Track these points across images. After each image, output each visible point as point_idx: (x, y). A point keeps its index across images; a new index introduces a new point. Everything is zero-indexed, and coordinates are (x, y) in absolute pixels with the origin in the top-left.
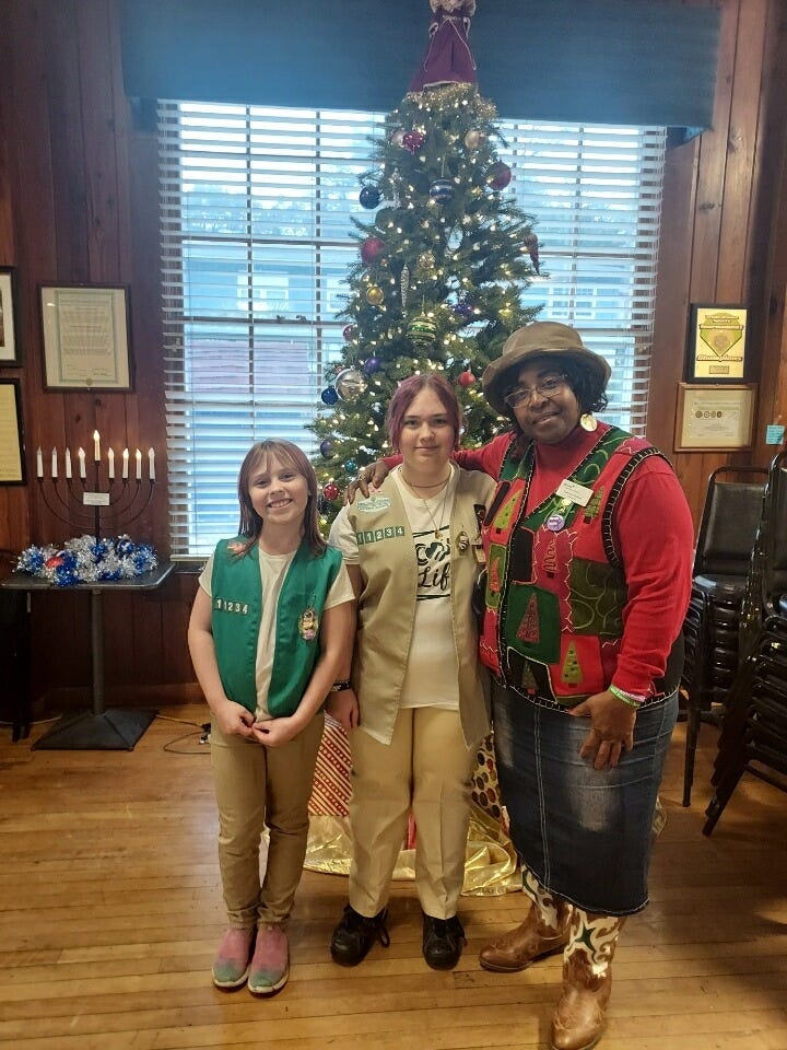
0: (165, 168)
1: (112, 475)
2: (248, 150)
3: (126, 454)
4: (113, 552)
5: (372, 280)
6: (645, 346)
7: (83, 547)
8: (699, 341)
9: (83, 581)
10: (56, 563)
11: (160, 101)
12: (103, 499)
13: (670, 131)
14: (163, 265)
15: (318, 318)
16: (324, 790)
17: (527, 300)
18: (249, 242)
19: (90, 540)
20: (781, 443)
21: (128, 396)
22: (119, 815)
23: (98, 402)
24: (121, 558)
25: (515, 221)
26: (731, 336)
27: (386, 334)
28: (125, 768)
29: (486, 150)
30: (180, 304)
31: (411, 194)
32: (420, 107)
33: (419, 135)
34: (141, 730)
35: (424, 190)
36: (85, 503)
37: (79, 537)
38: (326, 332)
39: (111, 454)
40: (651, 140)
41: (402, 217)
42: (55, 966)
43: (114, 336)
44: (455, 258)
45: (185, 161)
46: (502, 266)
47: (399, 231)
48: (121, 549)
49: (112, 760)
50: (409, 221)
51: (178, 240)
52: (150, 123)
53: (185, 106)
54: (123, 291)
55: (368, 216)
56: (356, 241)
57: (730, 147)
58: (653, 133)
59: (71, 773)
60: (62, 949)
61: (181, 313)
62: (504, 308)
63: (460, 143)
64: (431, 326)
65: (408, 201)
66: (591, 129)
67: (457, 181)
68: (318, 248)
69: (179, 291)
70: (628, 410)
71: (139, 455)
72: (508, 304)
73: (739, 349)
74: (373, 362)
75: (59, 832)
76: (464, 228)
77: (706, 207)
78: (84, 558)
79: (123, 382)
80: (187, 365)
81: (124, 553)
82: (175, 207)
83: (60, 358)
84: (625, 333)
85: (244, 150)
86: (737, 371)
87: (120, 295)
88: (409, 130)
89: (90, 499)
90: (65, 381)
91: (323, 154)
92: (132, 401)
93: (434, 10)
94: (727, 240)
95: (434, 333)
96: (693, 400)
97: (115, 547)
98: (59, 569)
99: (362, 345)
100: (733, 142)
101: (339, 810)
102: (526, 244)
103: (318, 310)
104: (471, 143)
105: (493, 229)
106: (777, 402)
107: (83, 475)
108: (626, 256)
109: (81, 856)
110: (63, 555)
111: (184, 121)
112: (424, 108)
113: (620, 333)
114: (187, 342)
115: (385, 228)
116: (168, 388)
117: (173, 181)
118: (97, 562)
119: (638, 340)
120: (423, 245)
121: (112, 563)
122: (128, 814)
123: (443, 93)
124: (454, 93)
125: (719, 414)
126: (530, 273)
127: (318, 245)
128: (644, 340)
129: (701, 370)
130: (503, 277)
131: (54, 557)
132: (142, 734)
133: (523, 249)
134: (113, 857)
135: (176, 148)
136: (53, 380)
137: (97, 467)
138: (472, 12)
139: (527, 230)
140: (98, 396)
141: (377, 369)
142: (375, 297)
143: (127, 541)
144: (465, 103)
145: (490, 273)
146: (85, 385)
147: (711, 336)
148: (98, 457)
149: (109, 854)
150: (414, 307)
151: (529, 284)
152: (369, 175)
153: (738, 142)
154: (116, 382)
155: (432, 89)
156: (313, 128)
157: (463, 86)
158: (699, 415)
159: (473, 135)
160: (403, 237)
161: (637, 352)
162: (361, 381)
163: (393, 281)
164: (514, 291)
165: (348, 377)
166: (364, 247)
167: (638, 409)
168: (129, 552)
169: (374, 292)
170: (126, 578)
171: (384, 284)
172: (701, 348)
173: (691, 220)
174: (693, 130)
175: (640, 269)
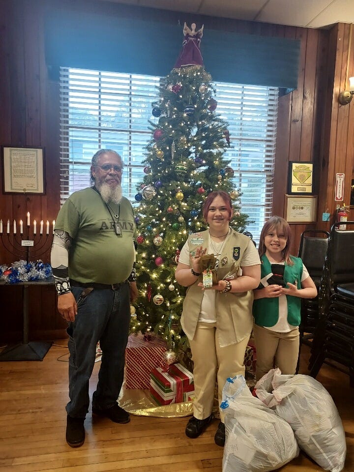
0: (62, 96)
1: (35, 232)
2: (100, 90)
3: (42, 223)
4: (35, 268)
5: (158, 147)
6: (271, 179)
7: (20, 266)
8: (293, 177)
9: (21, 281)
10: (8, 273)
11: (61, 68)
12: (31, 243)
13: (279, 89)
14: (60, 139)
15: (130, 164)
16: (135, 377)
17: (225, 158)
18: (100, 130)
19: (24, 262)
20: (329, 220)
21: (43, 197)
22: (38, 392)
23: (28, 199)
24: (38, 270)
25: (220, 124)
26: (306, 175)
27: (165, 171)
28: (40, 369)
29: (208, 94)
30: (68, 156)
31: (175, 111)
32: (179, 74)
33: (179, 86)
34: (46, 352)
35: (181, 109)
36: (22, 245)
37: (18, 261)
38: (134, 170)
39: (35, 223)
40: (272, 92)
41: (171, 121)
42: (11, 466)
43: (37, 170)
44: (195, 139)
45: (71, 94)
46: (214, 143)
47: (171, 127)
48: (38, 266)
49: (34, 365)
50: (175, 123)
51: (68, 128)
52: (56, 77)
53: (71, 70)
54: (41, 150)
55: (156, 120)
56: (151, 131)
57: (304, 97)
58: (273, 90)
59: (13, 372)
60: (14, 458)
61: (68, 160)
62: (216, 160)
63: (197, 90)
64: (185, 168)
65: (173, 114)
66: (247, 87)
67: (196, 106)
68: (130, 133)
69: (68, 150)
70: (263, 206)
71: (48, 223)
72: (218, 159)
73: (310, 181)
74: (159, 182)
75: (9, 401)
76: (198, 126)
77: (295, 121)
78: (21, 270)
79: (41, 190)
80: (70, 183)
81: (40, 268)
82: (66, 114)
83: (11, 179)
84: (262, 173)
85: (98, 90)
86: (309, 190)
87: (40, 151)
88: (175, 84)
89: (24, 243)
90: (13, 189)
91: (133, 93)
92: (45, 199)
93: (185, 35)
94: (304, 135)
95: (186, 170)
96: (291, 202)
97: (36, 265)
98: (10, 276)
99: (154, 176)
100: (305, 95)
101: (142, 386)
102: (224, 134)
103: (130, 160)
104: (202, 90)
105: (211, 127)
106: (326, 203)
107: (22, 232)
108: (262, 140)
109: (20, 412)
110: (11, 269)
111: (71, 76)
112: (181, 75)
113: (260, 173)
114: (71, 173)
115: (164, 125)
116: (61, 193)
117: (66, 102)
118: (27, 272)
119: (267, 176)
120: (181, 133)
121: (34, 272)
122: (43, 391)
123: (189, 70)
124: (194, 70)
125: (302, 208)
126: (226, 146)
127: (130, 132)
128: (270, 176)
129: (294, 189)
130: (214, 147)
131: (7, 270)
132: (47, 353)
133: (223, 136)
134: (36, 412)
135: (67, 88)
136: (8, 189)
137: (28, 229)
138: (201, 37)
139: (225, 128)
140: (28, 196)
141: (161, 186)
142: (159, 155)
143: (41, 262)
144: (199, 74)
145: (209, 146)
146: (23, 192)
147: (298, 175)
148: (29, 224)
149: (34, 411)
150: (177, 160)
151: (225, 151)
152: (156, 103)
153: (307, 95)
154: (37, 190)
155: (185, 67)
156: (128, 82)
157: (198, 67)
158: (294, 208)
159: (202, 87)
160: (172, 129)
161: (267, 181)
162: (154, 191)
163: (168, 148)
164: (220, 154)
165: (148, 189)
166: (155, 133)
167: (268, 205)
168: (42, 267)
169: (159, 152)
170: (41, 280)
171: (164, 149)
172: (294, 180)
173: (289, 126)
174: (289, 90)
175: (268, 146)
